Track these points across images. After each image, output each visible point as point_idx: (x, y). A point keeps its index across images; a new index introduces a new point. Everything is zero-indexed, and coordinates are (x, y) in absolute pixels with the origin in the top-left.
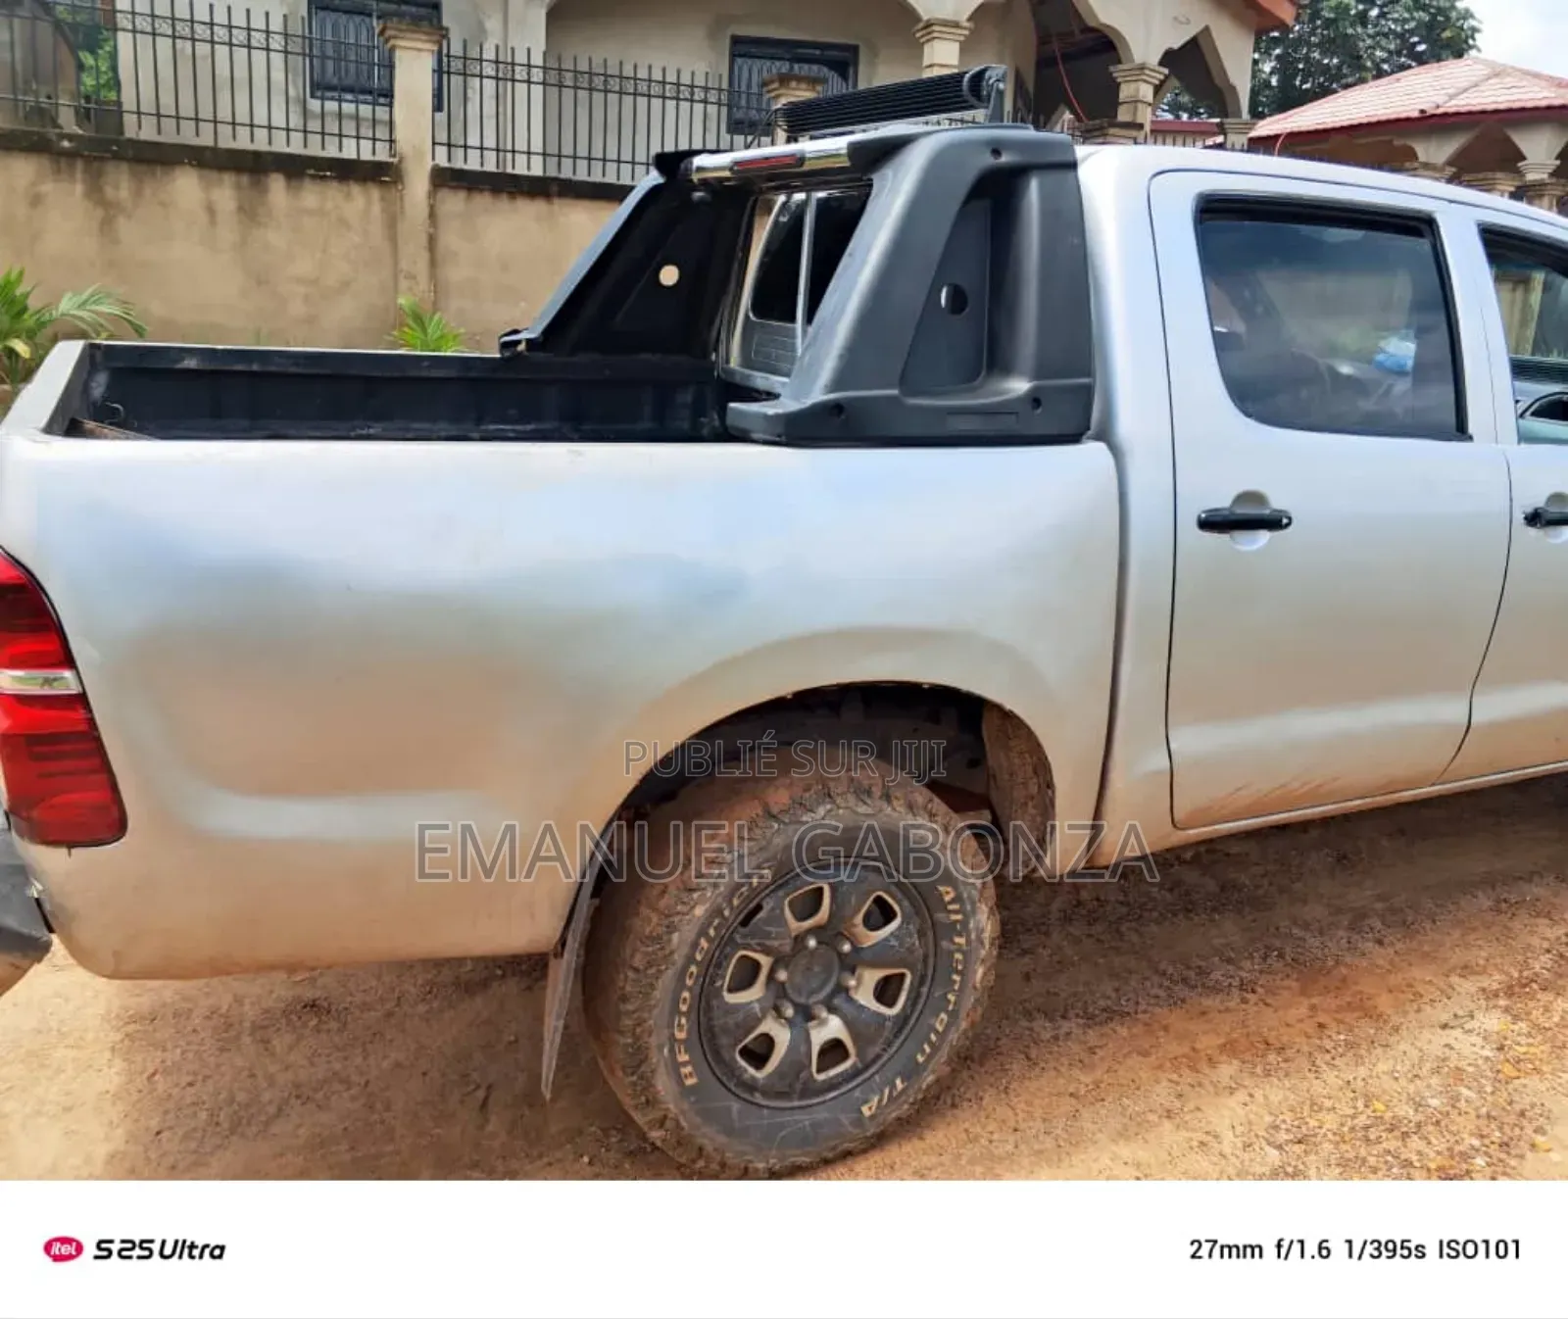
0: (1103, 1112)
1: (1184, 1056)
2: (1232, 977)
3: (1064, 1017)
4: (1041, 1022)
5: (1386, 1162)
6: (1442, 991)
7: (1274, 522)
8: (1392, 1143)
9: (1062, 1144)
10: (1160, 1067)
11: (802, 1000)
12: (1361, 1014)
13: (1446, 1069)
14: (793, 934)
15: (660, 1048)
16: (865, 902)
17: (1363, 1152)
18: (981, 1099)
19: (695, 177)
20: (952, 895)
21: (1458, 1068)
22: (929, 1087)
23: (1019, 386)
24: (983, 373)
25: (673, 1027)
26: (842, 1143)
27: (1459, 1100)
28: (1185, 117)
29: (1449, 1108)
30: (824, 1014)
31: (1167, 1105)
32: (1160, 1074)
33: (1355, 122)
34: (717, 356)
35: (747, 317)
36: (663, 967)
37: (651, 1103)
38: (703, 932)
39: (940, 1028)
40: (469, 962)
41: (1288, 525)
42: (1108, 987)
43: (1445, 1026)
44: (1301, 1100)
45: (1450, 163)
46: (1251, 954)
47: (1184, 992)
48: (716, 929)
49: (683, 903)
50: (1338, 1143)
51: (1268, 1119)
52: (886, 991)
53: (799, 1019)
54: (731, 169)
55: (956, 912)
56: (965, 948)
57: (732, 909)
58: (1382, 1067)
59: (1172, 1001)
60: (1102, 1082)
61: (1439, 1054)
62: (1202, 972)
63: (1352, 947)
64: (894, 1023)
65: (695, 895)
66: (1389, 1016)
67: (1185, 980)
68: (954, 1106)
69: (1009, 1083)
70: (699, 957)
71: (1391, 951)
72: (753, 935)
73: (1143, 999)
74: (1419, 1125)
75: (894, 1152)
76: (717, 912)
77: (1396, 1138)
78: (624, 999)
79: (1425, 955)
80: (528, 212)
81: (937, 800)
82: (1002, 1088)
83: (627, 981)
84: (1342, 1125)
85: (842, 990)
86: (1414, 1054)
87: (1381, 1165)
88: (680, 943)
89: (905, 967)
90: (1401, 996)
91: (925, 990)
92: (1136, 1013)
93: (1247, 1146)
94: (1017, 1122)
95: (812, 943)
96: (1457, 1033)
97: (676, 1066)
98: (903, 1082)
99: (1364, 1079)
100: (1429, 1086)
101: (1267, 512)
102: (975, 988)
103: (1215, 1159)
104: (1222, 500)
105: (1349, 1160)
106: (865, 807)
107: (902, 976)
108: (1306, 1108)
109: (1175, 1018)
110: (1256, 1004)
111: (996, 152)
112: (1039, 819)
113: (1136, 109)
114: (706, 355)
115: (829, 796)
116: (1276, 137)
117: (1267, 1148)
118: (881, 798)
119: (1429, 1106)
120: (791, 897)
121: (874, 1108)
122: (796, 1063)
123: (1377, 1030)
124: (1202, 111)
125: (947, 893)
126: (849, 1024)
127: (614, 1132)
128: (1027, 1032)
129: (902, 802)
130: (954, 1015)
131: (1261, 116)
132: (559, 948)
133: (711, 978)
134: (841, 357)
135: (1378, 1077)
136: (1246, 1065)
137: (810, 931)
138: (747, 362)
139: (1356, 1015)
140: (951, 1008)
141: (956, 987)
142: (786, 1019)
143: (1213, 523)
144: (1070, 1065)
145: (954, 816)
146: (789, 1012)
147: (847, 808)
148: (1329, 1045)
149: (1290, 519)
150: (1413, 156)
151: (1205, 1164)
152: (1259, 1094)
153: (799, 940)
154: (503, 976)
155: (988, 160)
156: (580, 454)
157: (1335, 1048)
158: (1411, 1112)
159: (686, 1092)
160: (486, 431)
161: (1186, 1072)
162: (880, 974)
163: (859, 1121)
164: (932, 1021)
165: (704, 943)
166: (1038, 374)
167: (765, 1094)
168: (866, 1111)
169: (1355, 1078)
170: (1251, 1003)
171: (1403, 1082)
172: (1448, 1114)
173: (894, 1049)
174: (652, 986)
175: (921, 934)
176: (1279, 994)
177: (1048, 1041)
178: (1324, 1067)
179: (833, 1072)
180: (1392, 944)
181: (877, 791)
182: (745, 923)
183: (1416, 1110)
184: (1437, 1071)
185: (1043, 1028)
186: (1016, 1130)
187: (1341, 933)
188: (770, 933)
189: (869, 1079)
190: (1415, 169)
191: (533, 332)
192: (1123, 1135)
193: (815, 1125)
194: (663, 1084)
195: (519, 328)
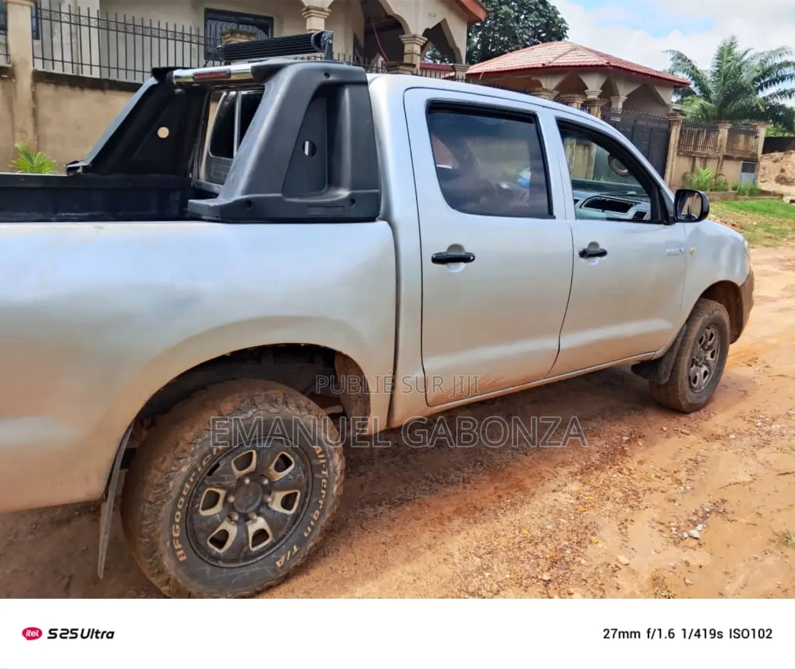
0: (398, 550)
1: (437, 518)
2: (459, 477)
3: (380, 505)
4: (368, 509)
5: (528, 558)
6: (553, 474)
7: (467, 259)
8: (530, 549)
9: (378, 568)
10: (426, 525)
11: (243, 511)
12: (518, 489)
13: (555, 511)
14: (237, 478)
15: (165, 542)
16: (275, 458)
17: (518, 554)
18: (339, 551)
19: (175, 81)
20: (320, 450)
21: (559, 510)
22: (311, 549)
23: (344, 193)
24: (326, 186)
25: (171, 531)
26: (266, 583)
27: (560, 524)
28: (438, 62)
29: (555, 529)
30: (255, 517)
31: (429, 543)
32: (426, 528)
33: (514, 68)
34: (192, 176)
35: (208, 154)
36: (165, 500)
37: (161, 572)
38: (186, 480)
39: (316, 518)
40: (59, 509)
41: (473, 260)
42: (401, 487)
43: (554, 491)
44: (491, 533)
45: (556, 89)
46: (468, 465)
47: (438, 487)
48: (194, 478)
49: (175, 466)
50: (506, 552)
51: (475, 543)
52: (287, 503)
53: (242, 520)
54: (193, 78)
55: (323, 458)
56: (327, 476)
57: (202, 468)
58: (527, 513)
59: (431, 491)
60: (397, 535)
61: (552, 504)
62: (446, 476)
63: (514, 458)
64: (292, 518)
65: (182, 461)
66: (530, 489)
67: (437, 481)
68: (324, 556)
69: (352, 541)
70: (185, 493)
71: (531, 458)
72: (214, 480)
73: (418, 491)
74: (542, 538)
75: (294, 583)
76: (194, 469)
77: (532, 545)
78: (144, 518)
79: (546, 459)
80: (91, 97)
81: (312, 402)
82: (348, 544)
83: (146, 510)
84: (509, 543)
85: (264, 504)
86: (541, 505)
87: (525, 560)
88: (173, 487)
89: (296, 488)
90: (536, 479)
91: (307, 500)
92: (414, 499)
93: (466, 558)
94: (356, 560)
95: (247, 481)
96: (560, 493)
97: (174, 551)
98: (297, 547)
99: (518, 520)
100: (547, 520)
101: (463, 254)
102: (333, 496)
103: (450, 566)
104: (443, 249)
105: (512, 559)
106: (274, 409)
107: (296, 494)
108: (493, 536)
109: (432, 500)
110: (470, 489)
111: (327, 75)
112: (363, 407)
113: (412, 57)
114: (186, 175)
115: (255, 405)
116: (479, 74)
117: (475, 558)
118: (282, 404)
119: (547, 529)
120: (235, 459)
121: (282, 563)
122: (241, 543)
123: (525, 495)
124: (446, 59)
125: (318, 449)
126: (268, 520)
127: (143, 592)
128: (361, 515)
129: (294, 405)
130: (322, 511)
131: (473, 63)
132: (104, 496)
133: (192, 503)
134: (250, 176)
135: (525, 518)
136: (466, 519)
137: (246, 475)
138: (209, 178)
139: (515, 490)
140: (321, 507)
141: (324, 496)
142: (235, 521)
143: (439, 260)
144: (383, 528)
145: (321, 410)
146: (236, 517)
147: (264, 410)
148: (503, 505)
149: (474, 257)
150: (541, 86)
151: (446, 570)
152: (471, 533)
153: (240, 480)
154: (79, 515)
155: (323, 79)
156: (102, 228)
157: (506, 507)
158: (539, 532)
159: (180, 564)
160: (61, 216)
161: (437, 525)
162: (284, 493)
163: (275, 570)
164: (311, 515)
165: (187, 486)
166: (353, 187)
167: (224, 561)
168: (278, 564)
169: (515, 520)
170: (468, 488)
171: (536, 519)
172: (555, 531)
173: (292, 531)
174: (160, 511)
175: (305, 472)
176: (481, 483)
177: (372, 518)
178: (501, 516)
179: (260, 546)
180: (531, 454)
181: (280, 400)
182: (210, 474)
183: (541, 532)
184: (550, 512)
185: (369, 511)
186: (356, 564)
187: (509, 451)
188: (224, 478)
189: (280, 547)
190: (540, 91)
191: (85, 163)
192: (407, 560)
193: (253, 574)
194: (167, 562)
195: (78, 160)
